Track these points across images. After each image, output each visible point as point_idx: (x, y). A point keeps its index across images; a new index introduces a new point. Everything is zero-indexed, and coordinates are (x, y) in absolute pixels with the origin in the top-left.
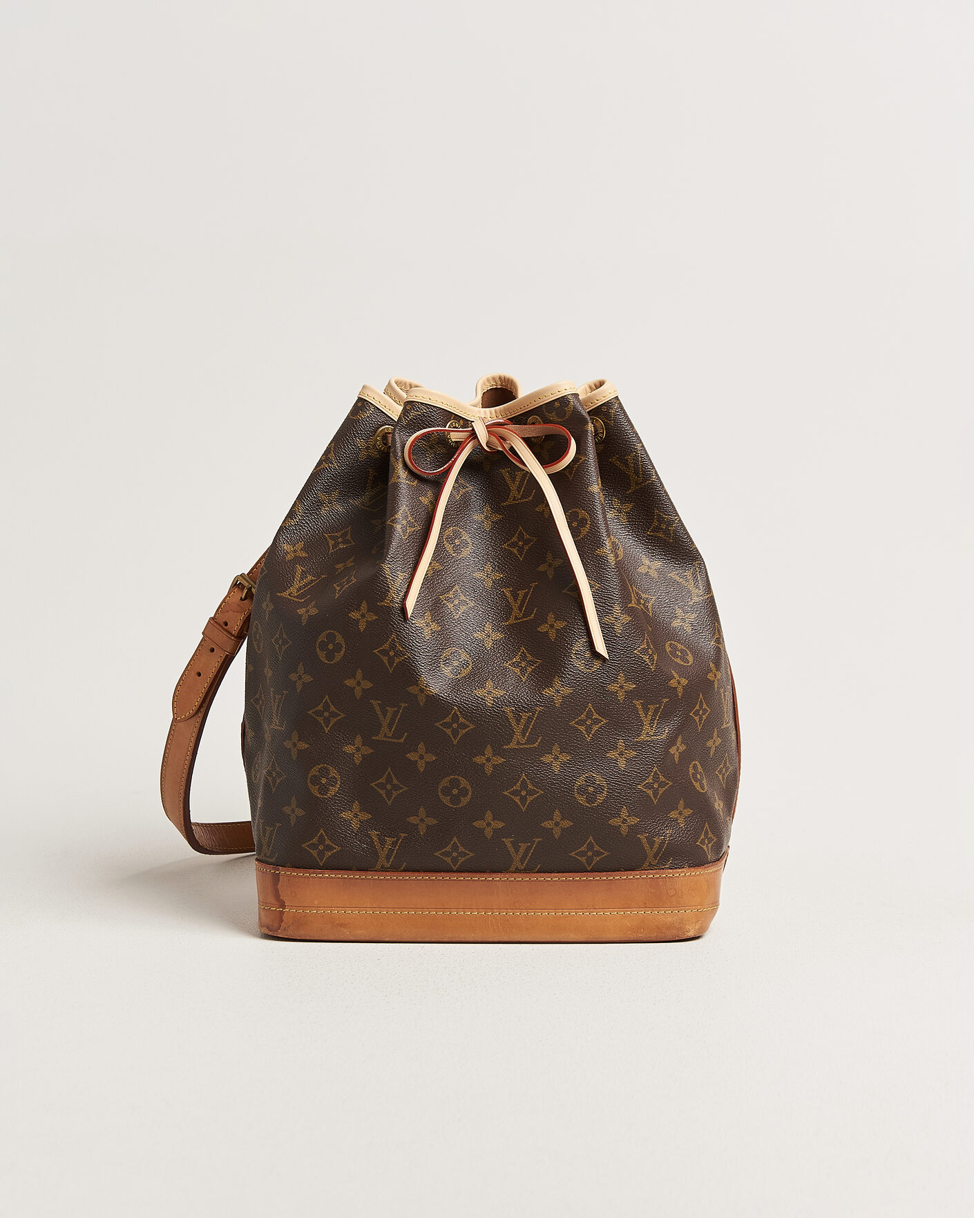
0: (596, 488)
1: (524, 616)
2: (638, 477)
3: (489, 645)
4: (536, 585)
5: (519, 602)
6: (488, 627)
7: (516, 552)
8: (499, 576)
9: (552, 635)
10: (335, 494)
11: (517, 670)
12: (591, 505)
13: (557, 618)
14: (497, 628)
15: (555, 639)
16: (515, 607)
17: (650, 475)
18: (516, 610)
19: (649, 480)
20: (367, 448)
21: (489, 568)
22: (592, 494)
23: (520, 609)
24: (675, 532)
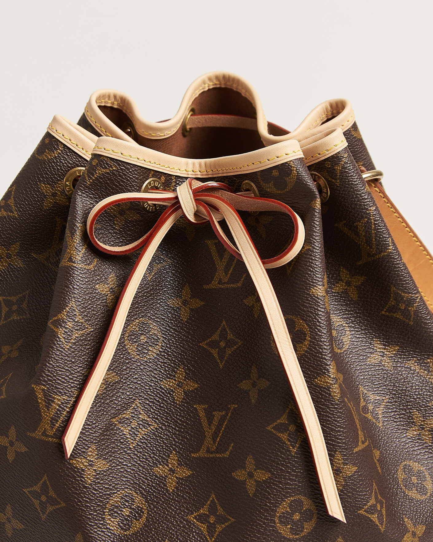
0: (320, 290)
1: (218, 451)
2: (371, 247)
3: (171, 484)
4: (235, 408)
5: (213, 428)
6: (173, 460)
7: (216, 355)
8: (192, 386)
9: (251, 487)
10: (15, 248)
11: (203, 527)
12: (312, 313)
13: (258, 466)
14: (184, 461)
15: (255, 495)
16: (209, 432)
17: (386, 246)
18: (208, 440)
19: (385, 252)
20: (54, 195)
21: (181, 373)
22: (315, 299)
23: (214, 437)
24: (416, 312)
